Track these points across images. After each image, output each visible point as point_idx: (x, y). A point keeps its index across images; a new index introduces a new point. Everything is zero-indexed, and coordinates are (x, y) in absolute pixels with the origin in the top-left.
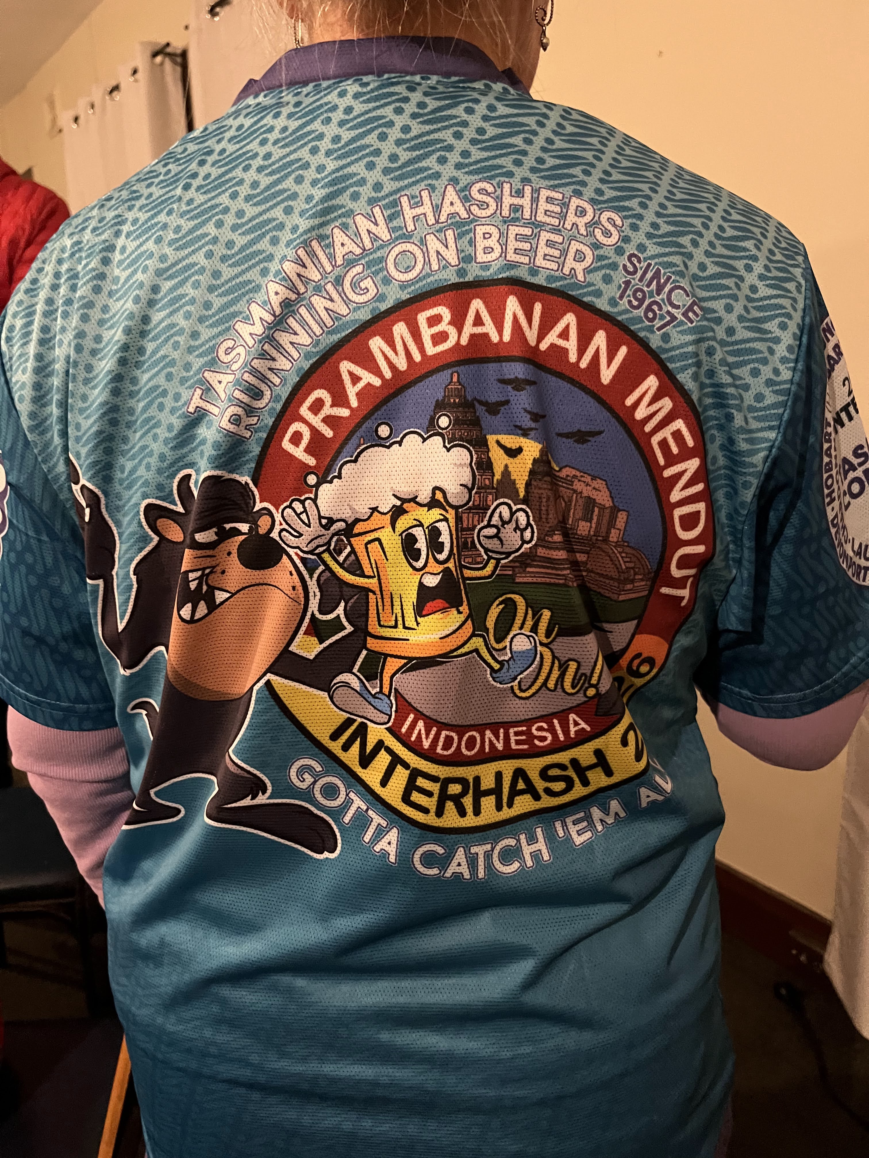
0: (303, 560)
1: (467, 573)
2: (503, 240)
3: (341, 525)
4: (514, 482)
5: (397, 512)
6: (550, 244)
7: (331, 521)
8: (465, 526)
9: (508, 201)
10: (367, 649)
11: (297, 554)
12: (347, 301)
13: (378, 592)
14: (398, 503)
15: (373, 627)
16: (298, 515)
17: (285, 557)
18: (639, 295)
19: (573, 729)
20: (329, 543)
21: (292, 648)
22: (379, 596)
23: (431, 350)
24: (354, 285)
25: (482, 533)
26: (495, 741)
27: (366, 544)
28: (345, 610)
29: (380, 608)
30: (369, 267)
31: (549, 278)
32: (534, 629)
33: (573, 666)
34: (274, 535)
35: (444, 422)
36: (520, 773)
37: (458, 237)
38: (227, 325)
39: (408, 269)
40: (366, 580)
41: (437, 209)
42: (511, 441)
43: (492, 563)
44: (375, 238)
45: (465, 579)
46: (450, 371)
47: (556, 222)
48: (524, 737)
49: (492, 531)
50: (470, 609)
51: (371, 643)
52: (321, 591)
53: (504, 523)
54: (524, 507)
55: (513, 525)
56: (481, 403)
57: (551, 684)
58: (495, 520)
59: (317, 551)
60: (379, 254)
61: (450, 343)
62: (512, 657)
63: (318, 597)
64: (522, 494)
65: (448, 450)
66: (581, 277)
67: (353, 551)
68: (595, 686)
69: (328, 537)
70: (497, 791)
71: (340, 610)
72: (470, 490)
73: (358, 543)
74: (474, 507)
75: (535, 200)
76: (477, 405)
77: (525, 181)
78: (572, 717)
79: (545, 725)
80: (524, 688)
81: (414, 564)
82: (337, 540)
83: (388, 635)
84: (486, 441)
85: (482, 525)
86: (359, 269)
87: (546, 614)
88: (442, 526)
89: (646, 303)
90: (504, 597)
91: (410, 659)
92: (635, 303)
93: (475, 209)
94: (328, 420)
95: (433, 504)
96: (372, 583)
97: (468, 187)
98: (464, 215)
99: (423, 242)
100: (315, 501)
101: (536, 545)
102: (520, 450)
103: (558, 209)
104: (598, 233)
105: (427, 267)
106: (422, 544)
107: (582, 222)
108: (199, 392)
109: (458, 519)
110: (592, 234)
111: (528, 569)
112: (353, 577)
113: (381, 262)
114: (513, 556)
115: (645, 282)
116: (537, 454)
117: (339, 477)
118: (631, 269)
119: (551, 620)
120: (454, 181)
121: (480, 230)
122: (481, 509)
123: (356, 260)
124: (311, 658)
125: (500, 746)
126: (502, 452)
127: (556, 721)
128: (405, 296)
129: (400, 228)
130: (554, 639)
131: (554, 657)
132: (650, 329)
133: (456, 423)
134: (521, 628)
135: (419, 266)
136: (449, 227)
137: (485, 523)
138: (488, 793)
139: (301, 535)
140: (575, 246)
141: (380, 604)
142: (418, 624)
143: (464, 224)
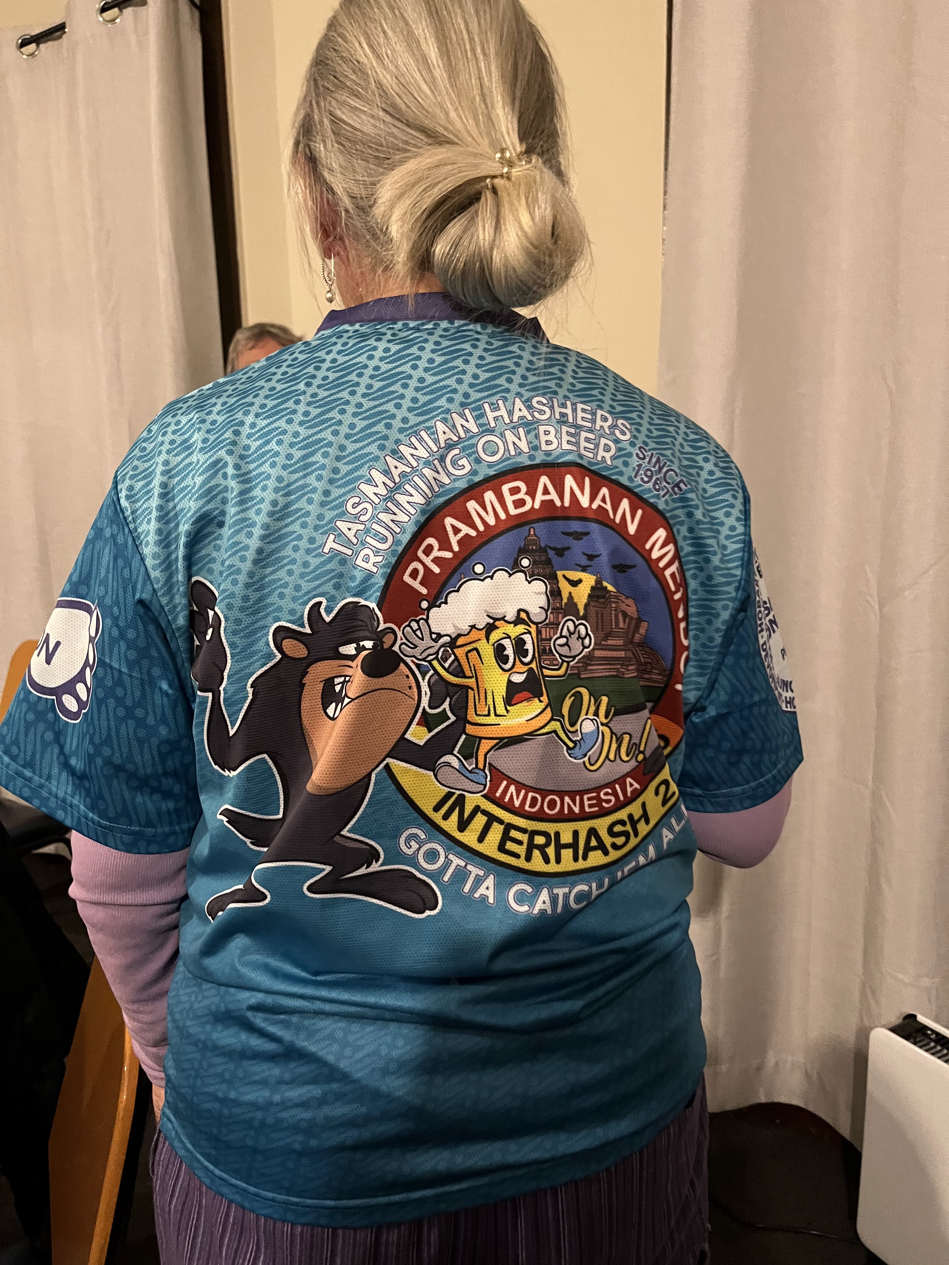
0: (418, 666)
1: (547, 672)
2: (558, 436)
3: (447, 639)
4: (576, 605)
5: (490, 628)
6: (587, 440)
7: (439, 636)
8: (544, 637)
9: (558, 410)
10: (466, 734)
11: (413, 661)
12: (449, 474)
13: (475, 688)
14: (491, 621)
15: (471, 716)
16: (414, 632)
17: (402, 665)
18: (649, 473)
19: (629, 790)
20: (437, 653)
21: (407, 736)
22: (476, 692)
23: (513, 511)
24: (454, 463)
25: (557, 642)
26: (573, 806)
27: (467, 653)
28: (450, 705)
29: (477, 701)
30: (464, 451)
31: (589, 462)
32: (596, 714)
33: (626, 738)
34: (396, 648)
35: (525, 562)
36: (593, 832)
37: (527, 433)
38: (353, 486)
39: (494, 454)
40: (467, 680)
41: (510, 413)
42: (575, 575)
43: (565, 664)
44: (467, 431)
45: (544, 676)
46: (528, 527)
47: (589, 425)
48: (595, 801)
49: (562, 641)
50: (549, 699)
51: (470, 729)
52: (431, 691)
53: (571, 634)
54: (584, 622)
55: (576, 635)
56: (551, 548)
57: (612, 756)
58: (565, 632)
59: (428, 659)
60: (470, 442)
61: (527, 507)
62: (582, 738)
63: (428, 695)
64: (582, 613)
65: (529, 583)
66: (609, 462)
67: (456, 659)
68: (643, 752)
69: (437, 648)
70: (574, 845)
71: (446, 705)
72: (546, 611)
73: (460, 652)
74: (551, 623)
75: (574, 410)
76: (549, 550)
77: (566, 397)
78: (629, 780)
79: (610, 791)
80: (592, 762)
81: (503, 666)
82: (444, 651)
83: (482, 722)
84: (556, 575)
85: (556, 637)
86: (456, 451)
87: (605, 700)
88: (527, 638)
89: (654, 479)
90: (573, 691)
91: (501, 739)
92: (646, 479)
93: (536, 414)
94: (436, 560)
95: (518, 621)
96: (471, 682)
97: (529, 400)
98: (530, 418)
99: (502, 436)
100: (426, 620)
101: (593, 649)
102: (580, 581)
103: (590, 417)
104: (617, 432)
105: (507, 453)
106: (509, 651)
107: (606, 425)
108: (332, 537)
109: (539, 632)
110: (613, 433)
111: (589, 668)
112: (457, 679)
113: (473, 447)
114: (577, 658)
115: (652, 464)
116: (593, 583)
117: (446, 603)
118: (642, 456)
119: (608, 704)
120: (519, 394)
121: (542, 429)
122: (555, 625)
123: (454, 445)
124: (422, 744)
125: (577, 810)
126: (567, 583)
127: (617, 786)
128: (492, 472)
129: (486, 425)
130: (611, 720)
131: (612, 733)
132: (657, 496)
133: (534, 563)
134: (586, 714)
135: (501, 451)
136: (521, 425)
137: (558, 635)
138: (567, 846)
139: (416, 647)
140: (603, 441)
141: (477, 697)
142: (508, 711)
143: (532, 424)
